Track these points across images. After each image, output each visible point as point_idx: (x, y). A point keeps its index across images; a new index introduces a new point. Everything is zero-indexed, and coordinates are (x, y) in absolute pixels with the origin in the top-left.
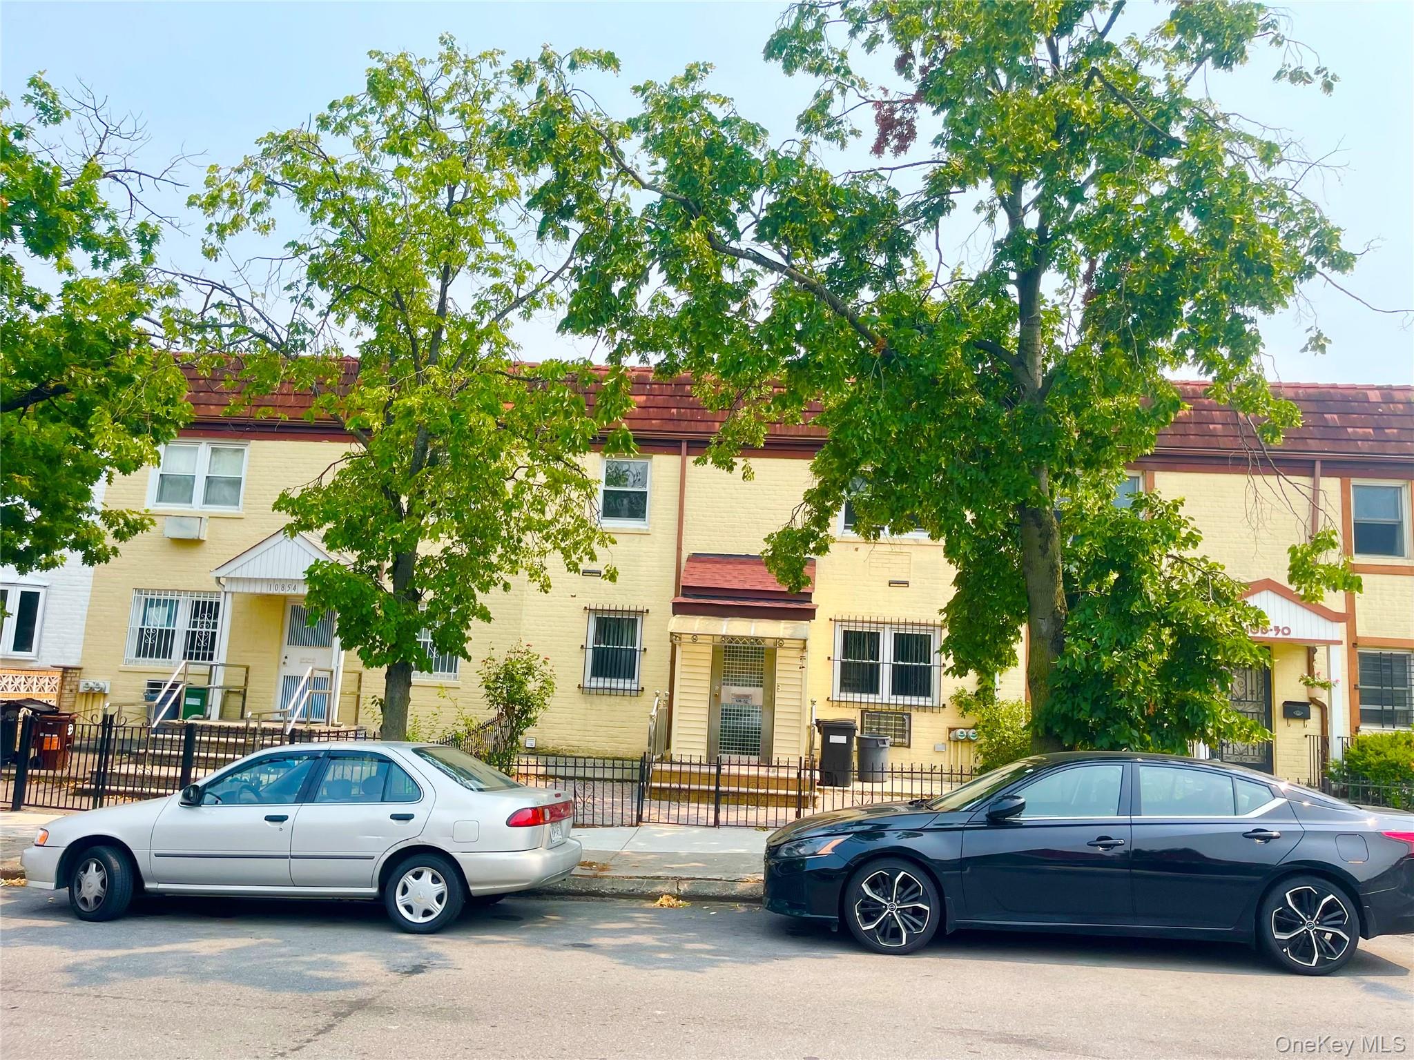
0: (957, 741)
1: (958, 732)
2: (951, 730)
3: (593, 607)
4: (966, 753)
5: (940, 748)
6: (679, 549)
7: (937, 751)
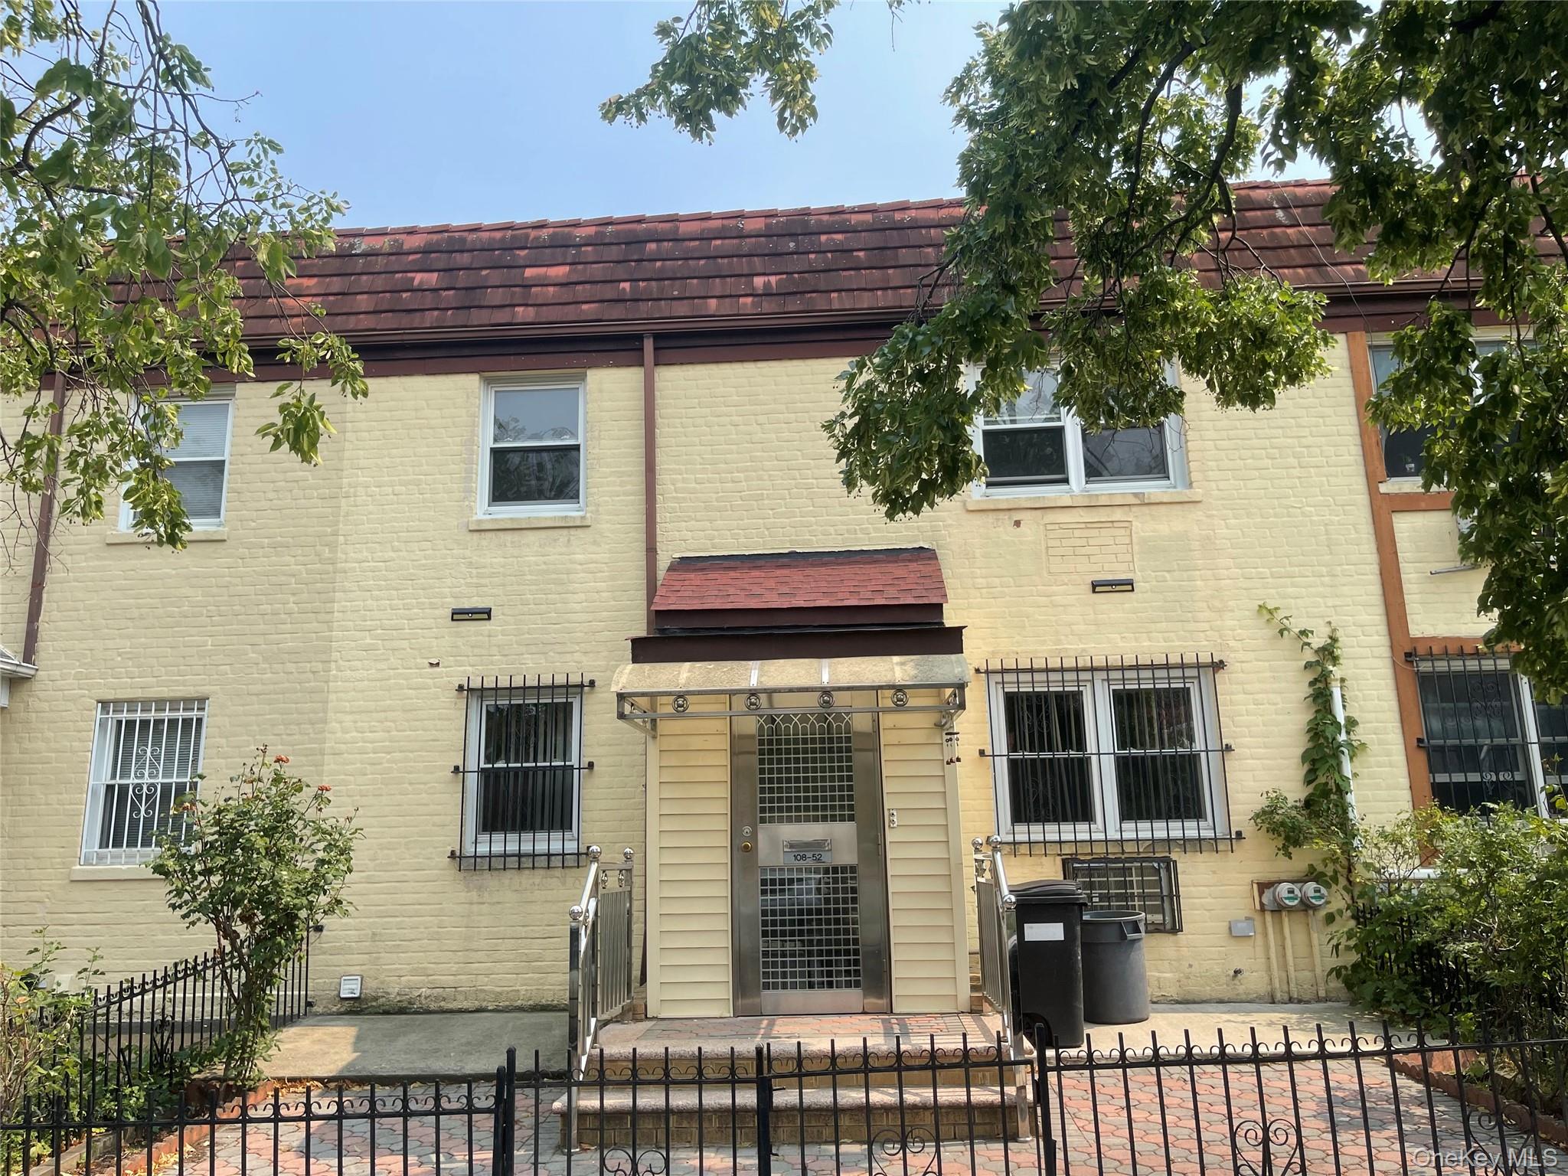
0: (1279, 909)
1: (1283, 889)
2: (1263, 887)
3: (476, 683)
4: (1301, 937)
5: (1241, 928)
6: (651, 550)
7: (1233, 934)
